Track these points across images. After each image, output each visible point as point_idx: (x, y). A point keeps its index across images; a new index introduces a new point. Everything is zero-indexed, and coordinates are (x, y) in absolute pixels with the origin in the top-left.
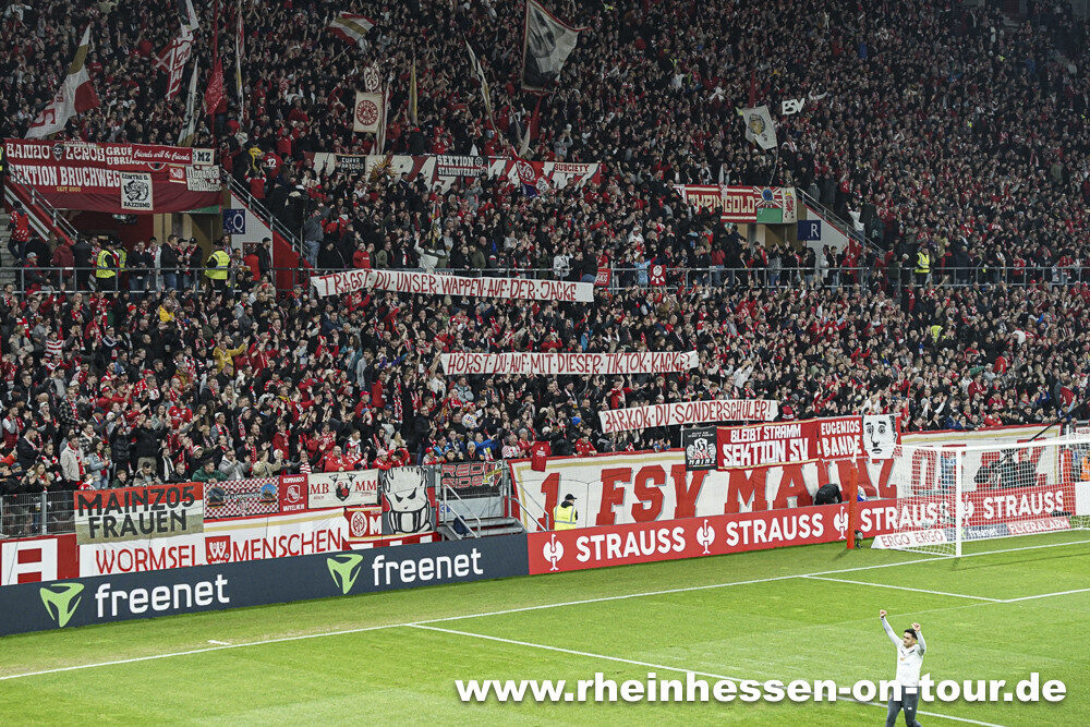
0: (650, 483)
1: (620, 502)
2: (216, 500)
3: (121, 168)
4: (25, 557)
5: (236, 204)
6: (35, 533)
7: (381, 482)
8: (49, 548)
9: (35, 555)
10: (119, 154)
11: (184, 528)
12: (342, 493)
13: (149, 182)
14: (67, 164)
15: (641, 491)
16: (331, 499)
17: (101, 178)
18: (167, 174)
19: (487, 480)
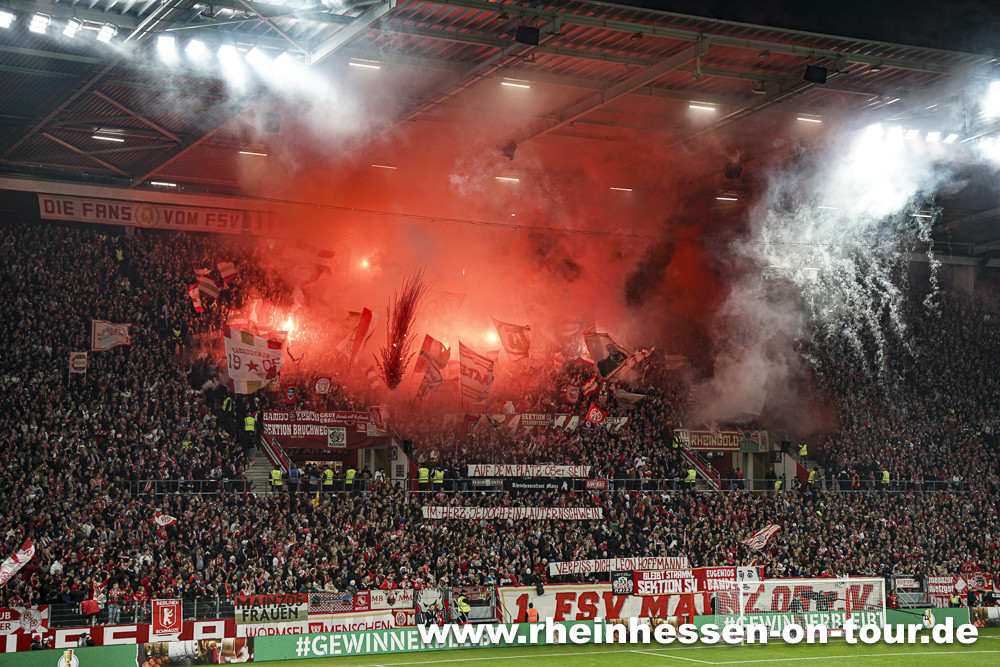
0: (589, 602)
1: (568, 612)
2: (316, 603)
3: (328, 424)
4: (206, 630)
5: (394, 443)
6: (212, 618)
7: (416, 597)
8: (220, 626)
9: (212, 629)
10: (327, 417)
11: (296, 617)
12: (391, 601)
13: (344, 432)
14: (297, 423)
15: (582, 606)
16: (384, 604)
17: (317, 431)
18: (355, 427)
19: (482, 597)
